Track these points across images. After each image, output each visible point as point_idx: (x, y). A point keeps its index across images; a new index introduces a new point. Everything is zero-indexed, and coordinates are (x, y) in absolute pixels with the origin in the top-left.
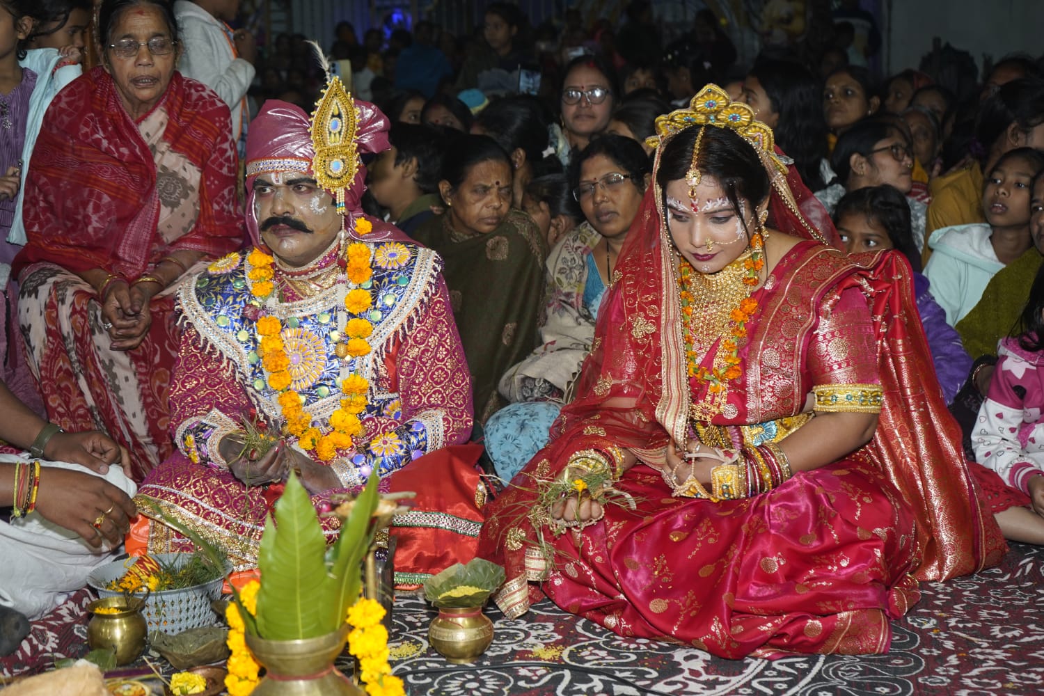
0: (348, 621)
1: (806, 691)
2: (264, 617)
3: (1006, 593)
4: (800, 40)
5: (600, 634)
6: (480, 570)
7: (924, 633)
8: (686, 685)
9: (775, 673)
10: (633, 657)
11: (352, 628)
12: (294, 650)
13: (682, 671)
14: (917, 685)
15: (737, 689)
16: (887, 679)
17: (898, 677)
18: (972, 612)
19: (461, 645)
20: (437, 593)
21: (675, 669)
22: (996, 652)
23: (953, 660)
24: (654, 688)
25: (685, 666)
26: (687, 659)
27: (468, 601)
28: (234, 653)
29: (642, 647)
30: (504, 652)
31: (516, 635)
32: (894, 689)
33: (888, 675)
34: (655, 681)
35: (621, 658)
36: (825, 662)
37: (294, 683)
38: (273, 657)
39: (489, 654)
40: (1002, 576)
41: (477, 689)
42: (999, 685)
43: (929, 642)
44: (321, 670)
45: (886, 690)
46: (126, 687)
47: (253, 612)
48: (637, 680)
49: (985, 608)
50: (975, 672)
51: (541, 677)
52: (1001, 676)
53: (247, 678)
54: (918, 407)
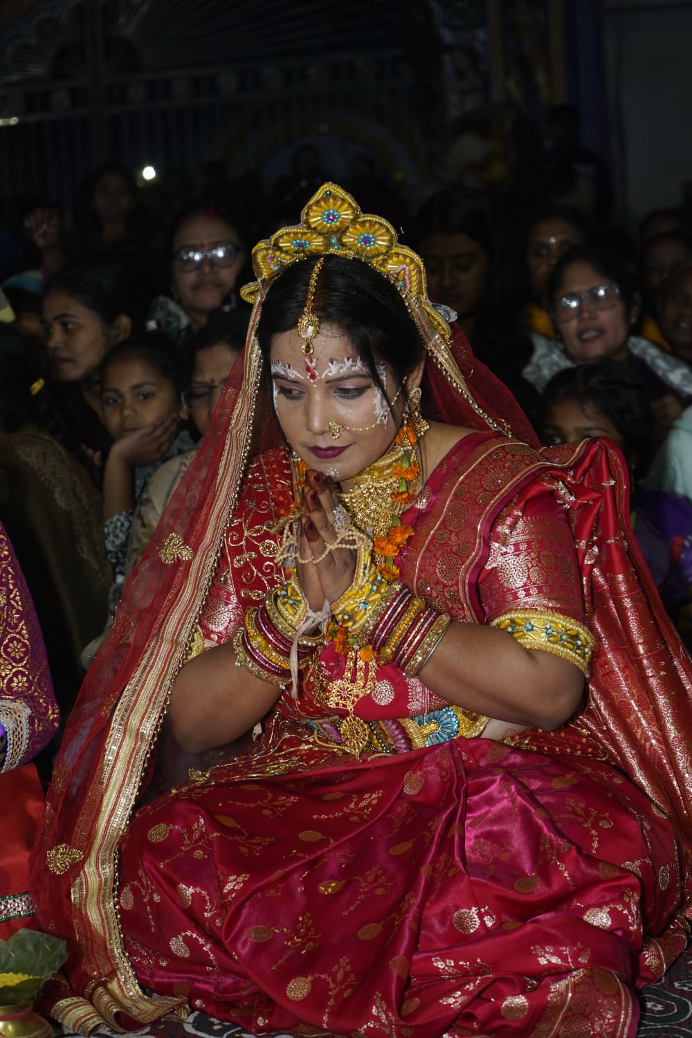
6: (30, 947)
27: (11, 995)
54: (657, 668)
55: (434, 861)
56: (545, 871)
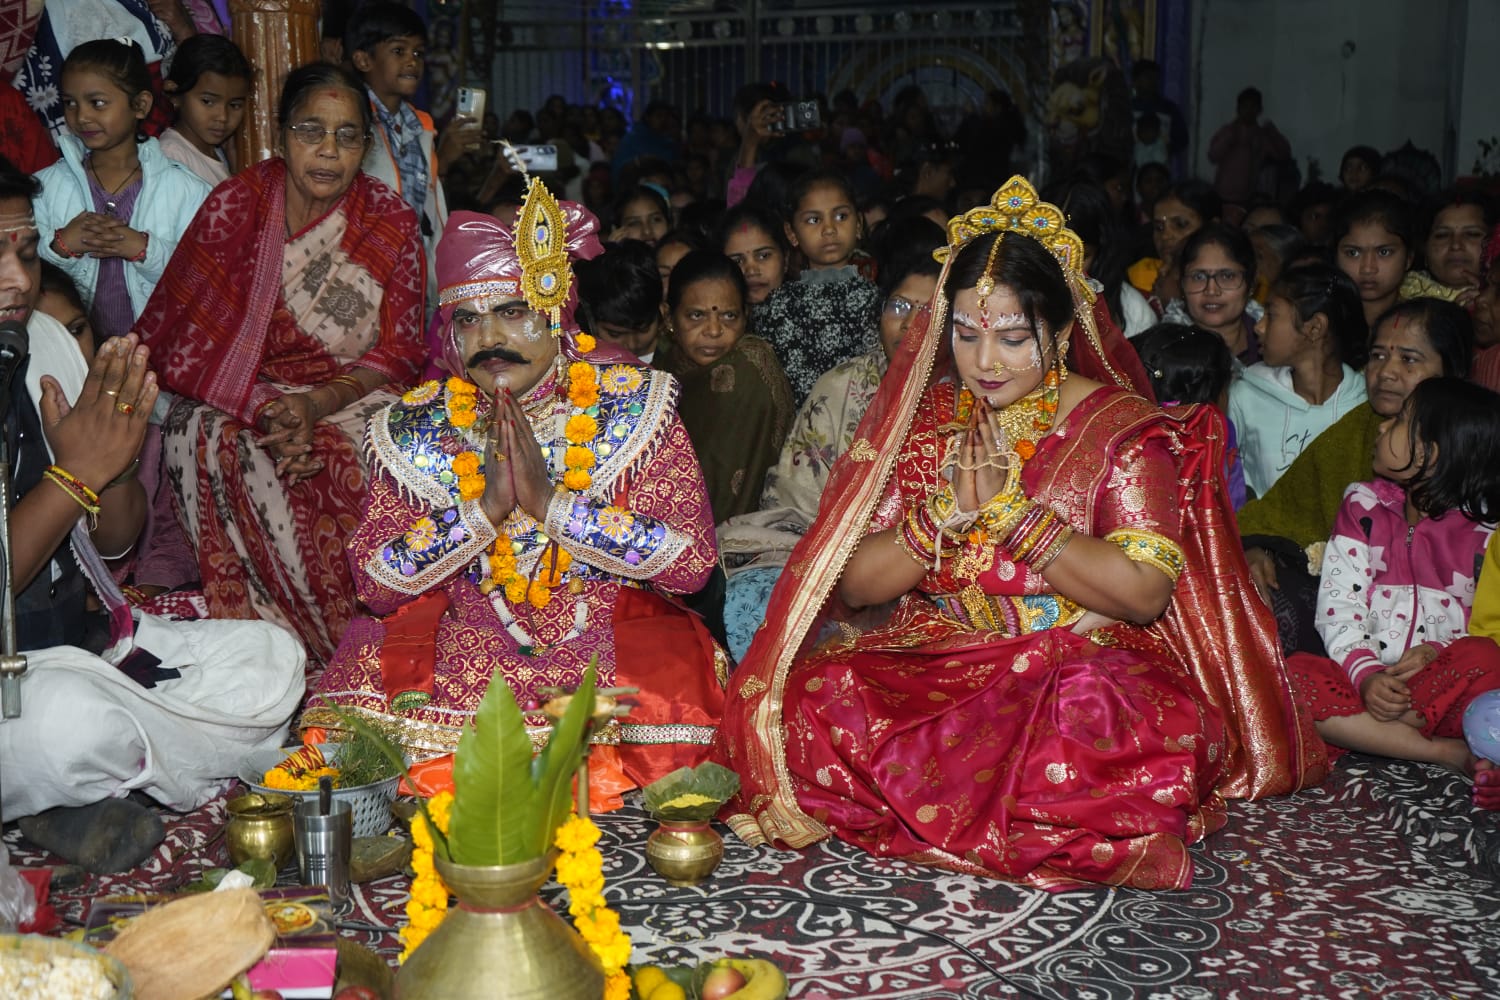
0: (557, 843)
1: (1093, 935)
2: (458, 837)
3: (1330, 818)
4: (1091, 134)
5: (849, 855)
6: (711, 776)
7: (1231, 866)
8: (950, 922)
9: (1055, 911)
10: (888, 885)
11: (560, 851)
12: (493, 878)
13: (945, 904)
14: (1224, 931)
15: (1011, 929)
16: (1188, 923)
17: (1203, 920)
18: (1289, 839)
19: (685, 864)
20: (659, 800)
21: (938, 901)
22: (1317, 891)
23: (1266, 899)
24: (913, 924)
25: (949, 897)
26: (951, 889)
27: (694, 813)
28: (420, 877)
29: (899, 873)
30: (736, 874)
31: (748, 853)
32: (1197, 935)
33: (1190, 918)
34: (913, 915)
35: (873, 885)
36: (1115, 900)
37: (489, 916)
38: (467, 885)
39: (717, 875)
40: (1325, 797)
41: (703, 919)
42: (1322, 934)
43: (1239, 877)
44: (523, 902)
45: (1188, 936)
46: (288, 911)
47: (444, 829)
48: (893, 913)
49: (1305, 835)
50: (1293, 916)
51: (778, 907)
52: (1324, 923)
53: (434, 906)
54: (1227, 589)
55: (1036, 722)
56: (1122, 737)
